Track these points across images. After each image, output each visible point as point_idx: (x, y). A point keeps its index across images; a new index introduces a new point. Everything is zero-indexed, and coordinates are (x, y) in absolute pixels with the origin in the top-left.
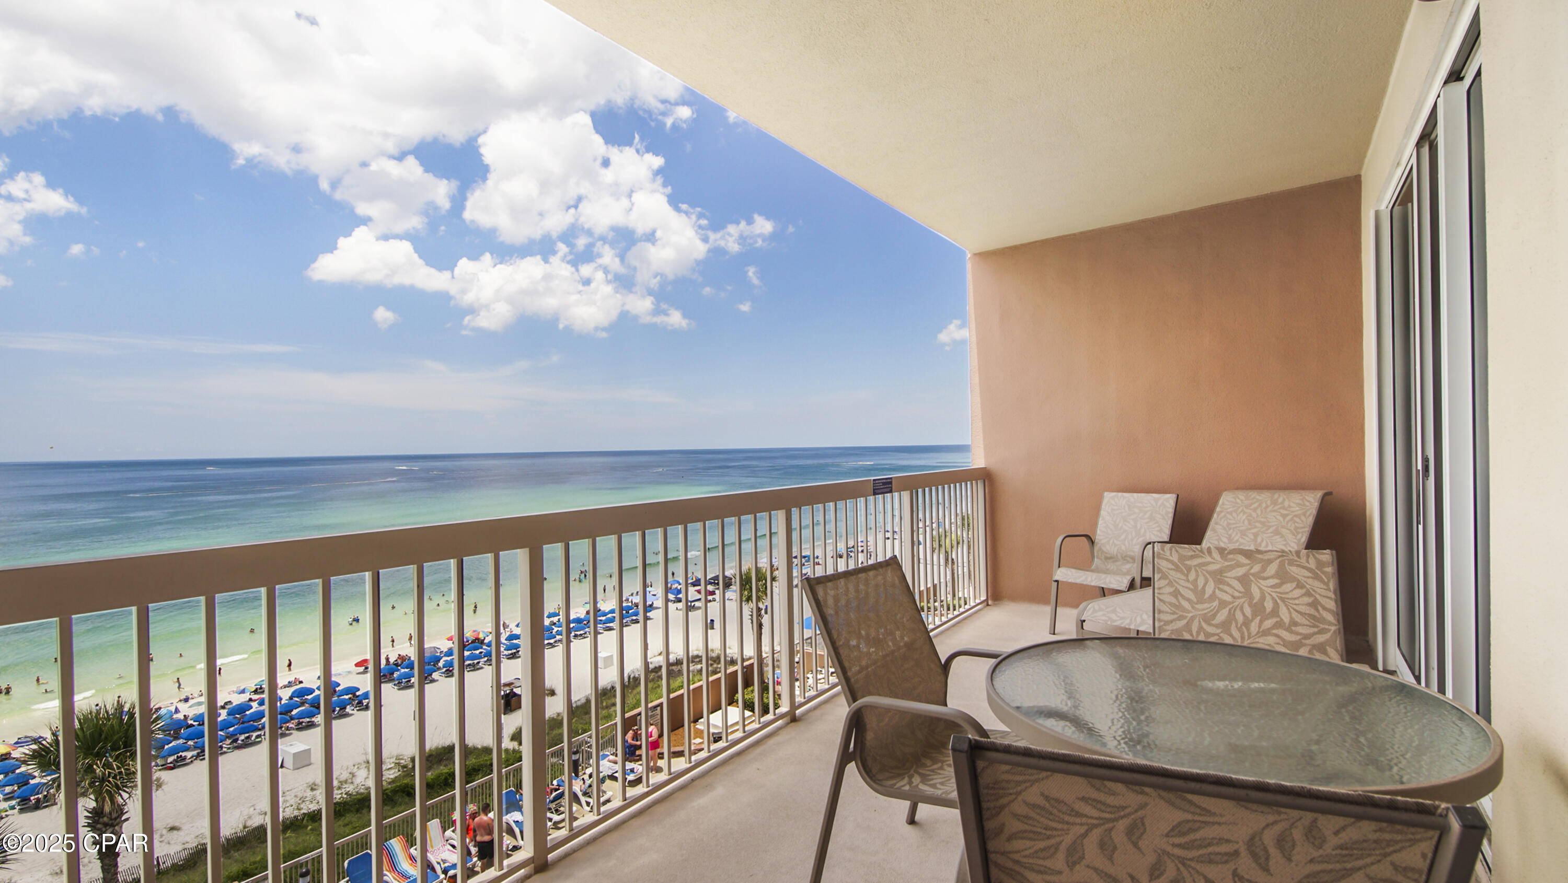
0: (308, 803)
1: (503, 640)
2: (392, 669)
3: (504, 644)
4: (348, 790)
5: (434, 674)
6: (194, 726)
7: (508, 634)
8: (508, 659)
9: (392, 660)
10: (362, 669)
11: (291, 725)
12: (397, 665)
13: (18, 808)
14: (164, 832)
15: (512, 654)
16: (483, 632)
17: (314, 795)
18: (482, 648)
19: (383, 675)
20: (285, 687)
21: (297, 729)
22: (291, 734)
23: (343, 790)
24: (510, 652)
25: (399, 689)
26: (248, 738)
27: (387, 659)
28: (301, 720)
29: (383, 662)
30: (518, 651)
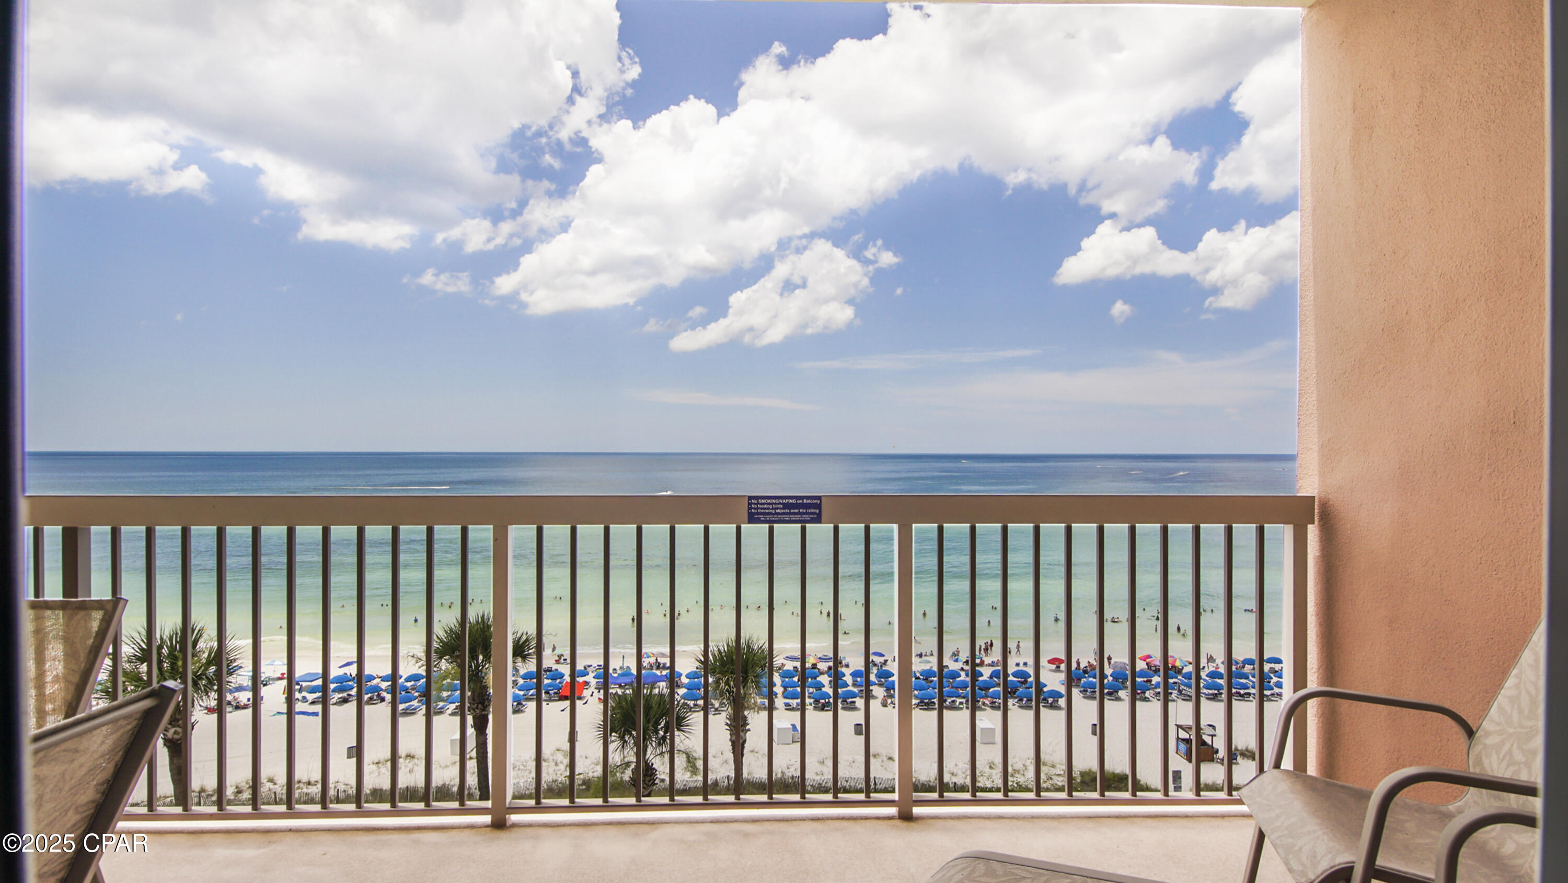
0: (985, 778)
1: (1203, 675)
2: (1079, 674)
3: (1205, 680)
4: (1019, 780)
5: (1120, 691)
6: (920, 679)
7: (1212, 669)
8: (1207, 698)
9: (1082, 666)
10: (1054, 667)
11: (987, 702)
12: (1085, 672)
13: (813, 705)
14: (885, 759)
15: (1212, 694)
16: (1181, 660)
17: (991, 773)
18: (1176, 678)
19: (1072, 680)
20: (989, 665)
21: (991, 707)
22: (984, 710)
23: (1015, 779)
24: (1211, 692)
25: (1084, 697)
26: (953, 701)
27: (1078, 663)
28: (994, 700)
29: (1074, 666)
30: (1221, 694)
